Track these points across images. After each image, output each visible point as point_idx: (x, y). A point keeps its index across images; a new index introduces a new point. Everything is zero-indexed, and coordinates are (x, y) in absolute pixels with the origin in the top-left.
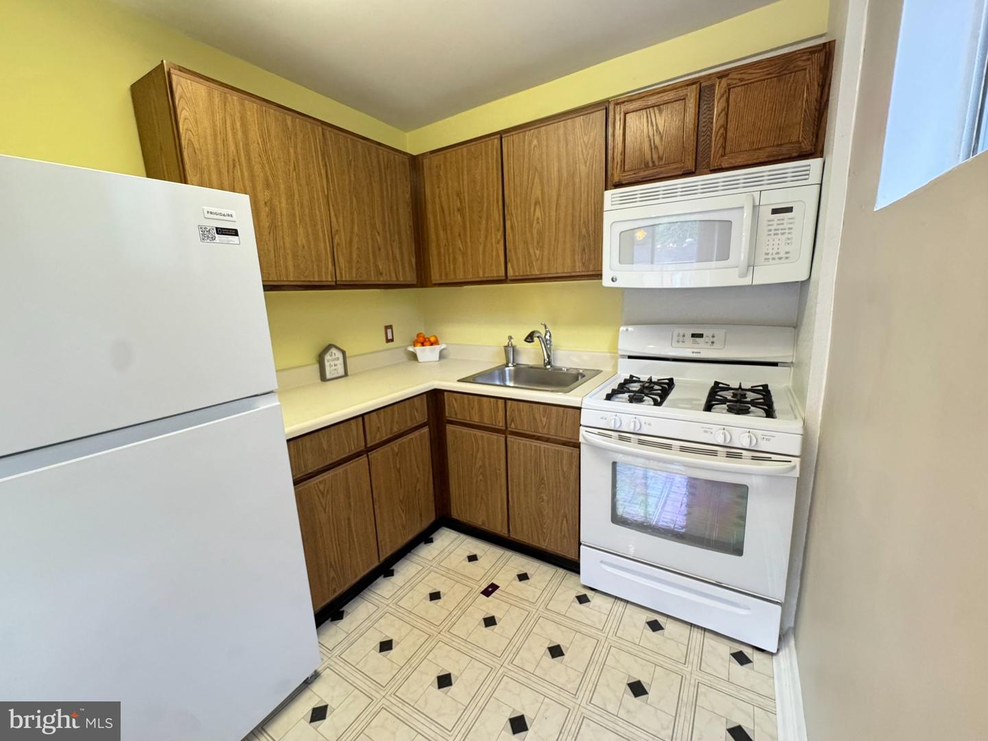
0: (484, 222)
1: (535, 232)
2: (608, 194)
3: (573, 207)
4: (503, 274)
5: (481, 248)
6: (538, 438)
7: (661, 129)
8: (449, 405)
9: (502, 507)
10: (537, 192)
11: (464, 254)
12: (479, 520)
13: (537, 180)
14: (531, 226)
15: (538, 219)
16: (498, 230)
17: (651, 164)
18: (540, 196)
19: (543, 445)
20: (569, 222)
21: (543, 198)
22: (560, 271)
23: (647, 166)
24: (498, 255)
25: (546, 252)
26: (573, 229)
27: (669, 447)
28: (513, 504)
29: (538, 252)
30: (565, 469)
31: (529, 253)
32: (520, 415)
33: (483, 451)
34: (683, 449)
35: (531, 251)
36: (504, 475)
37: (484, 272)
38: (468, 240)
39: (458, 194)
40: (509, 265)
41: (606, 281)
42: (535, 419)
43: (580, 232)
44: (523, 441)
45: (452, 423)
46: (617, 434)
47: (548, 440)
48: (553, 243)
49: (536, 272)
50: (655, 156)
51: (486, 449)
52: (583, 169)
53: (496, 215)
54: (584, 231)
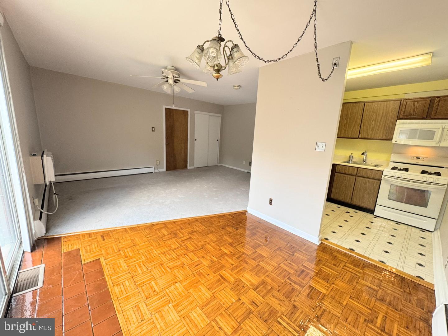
0: (354, 123)
1: (371, 127)
2: (398, 121)
3: (386, 122)
4: (358, 136)
5: (351, 130)
6: (367, 178)
7: (417, 107)
8: (337, 168)
9: (350, 195)
10: (374, 117)
11: (345, 130)
12: (341, 198)
13: (375, 115)
14: (370, 126)
15: (373, 124)
16: (359, 125)
17: (412, 115)
18: (375, 119)
19: (368, 180)
20: (383, 126)
21: (376, 119)
22: (378, 138)
23: (411, 115)
24: (357, 132)
25: (374, 133)
26: (384, 127)
27: (409, 181)
28: (354, 194)
29: (371, 132)
30: (375, 186)
31: (368, 132)
32: (362, 172)
33: (347, 180)
34: (413, 182)
35: (369, 131)
36: (353, 187)
37: (351, 135)
38: (347, 127)
39: (347, 115)
40: (360, 135)
41: (393, 141)
42: (367, 173)
43: (386, 128)
44: (361, 178)
45: (337, 173)
46: (394, 177)
47: (370, 178)
48: (377, 130)
49: (369, 137)
50: (414, 113)
51: (348, 180)
52: (391, 114)
53: (359, 122)
54: (388, 129)
